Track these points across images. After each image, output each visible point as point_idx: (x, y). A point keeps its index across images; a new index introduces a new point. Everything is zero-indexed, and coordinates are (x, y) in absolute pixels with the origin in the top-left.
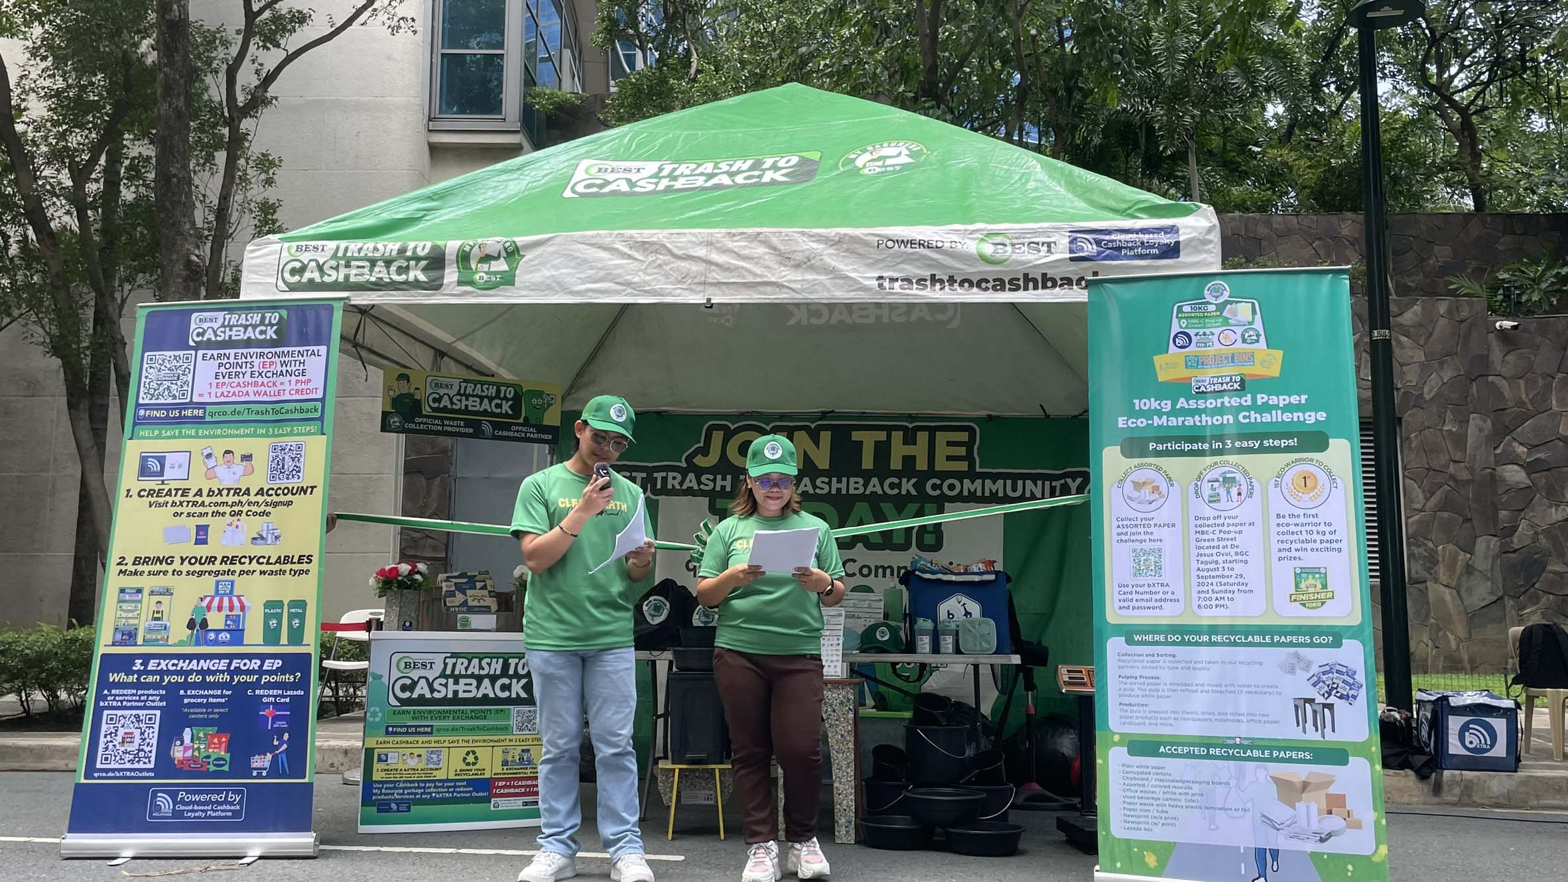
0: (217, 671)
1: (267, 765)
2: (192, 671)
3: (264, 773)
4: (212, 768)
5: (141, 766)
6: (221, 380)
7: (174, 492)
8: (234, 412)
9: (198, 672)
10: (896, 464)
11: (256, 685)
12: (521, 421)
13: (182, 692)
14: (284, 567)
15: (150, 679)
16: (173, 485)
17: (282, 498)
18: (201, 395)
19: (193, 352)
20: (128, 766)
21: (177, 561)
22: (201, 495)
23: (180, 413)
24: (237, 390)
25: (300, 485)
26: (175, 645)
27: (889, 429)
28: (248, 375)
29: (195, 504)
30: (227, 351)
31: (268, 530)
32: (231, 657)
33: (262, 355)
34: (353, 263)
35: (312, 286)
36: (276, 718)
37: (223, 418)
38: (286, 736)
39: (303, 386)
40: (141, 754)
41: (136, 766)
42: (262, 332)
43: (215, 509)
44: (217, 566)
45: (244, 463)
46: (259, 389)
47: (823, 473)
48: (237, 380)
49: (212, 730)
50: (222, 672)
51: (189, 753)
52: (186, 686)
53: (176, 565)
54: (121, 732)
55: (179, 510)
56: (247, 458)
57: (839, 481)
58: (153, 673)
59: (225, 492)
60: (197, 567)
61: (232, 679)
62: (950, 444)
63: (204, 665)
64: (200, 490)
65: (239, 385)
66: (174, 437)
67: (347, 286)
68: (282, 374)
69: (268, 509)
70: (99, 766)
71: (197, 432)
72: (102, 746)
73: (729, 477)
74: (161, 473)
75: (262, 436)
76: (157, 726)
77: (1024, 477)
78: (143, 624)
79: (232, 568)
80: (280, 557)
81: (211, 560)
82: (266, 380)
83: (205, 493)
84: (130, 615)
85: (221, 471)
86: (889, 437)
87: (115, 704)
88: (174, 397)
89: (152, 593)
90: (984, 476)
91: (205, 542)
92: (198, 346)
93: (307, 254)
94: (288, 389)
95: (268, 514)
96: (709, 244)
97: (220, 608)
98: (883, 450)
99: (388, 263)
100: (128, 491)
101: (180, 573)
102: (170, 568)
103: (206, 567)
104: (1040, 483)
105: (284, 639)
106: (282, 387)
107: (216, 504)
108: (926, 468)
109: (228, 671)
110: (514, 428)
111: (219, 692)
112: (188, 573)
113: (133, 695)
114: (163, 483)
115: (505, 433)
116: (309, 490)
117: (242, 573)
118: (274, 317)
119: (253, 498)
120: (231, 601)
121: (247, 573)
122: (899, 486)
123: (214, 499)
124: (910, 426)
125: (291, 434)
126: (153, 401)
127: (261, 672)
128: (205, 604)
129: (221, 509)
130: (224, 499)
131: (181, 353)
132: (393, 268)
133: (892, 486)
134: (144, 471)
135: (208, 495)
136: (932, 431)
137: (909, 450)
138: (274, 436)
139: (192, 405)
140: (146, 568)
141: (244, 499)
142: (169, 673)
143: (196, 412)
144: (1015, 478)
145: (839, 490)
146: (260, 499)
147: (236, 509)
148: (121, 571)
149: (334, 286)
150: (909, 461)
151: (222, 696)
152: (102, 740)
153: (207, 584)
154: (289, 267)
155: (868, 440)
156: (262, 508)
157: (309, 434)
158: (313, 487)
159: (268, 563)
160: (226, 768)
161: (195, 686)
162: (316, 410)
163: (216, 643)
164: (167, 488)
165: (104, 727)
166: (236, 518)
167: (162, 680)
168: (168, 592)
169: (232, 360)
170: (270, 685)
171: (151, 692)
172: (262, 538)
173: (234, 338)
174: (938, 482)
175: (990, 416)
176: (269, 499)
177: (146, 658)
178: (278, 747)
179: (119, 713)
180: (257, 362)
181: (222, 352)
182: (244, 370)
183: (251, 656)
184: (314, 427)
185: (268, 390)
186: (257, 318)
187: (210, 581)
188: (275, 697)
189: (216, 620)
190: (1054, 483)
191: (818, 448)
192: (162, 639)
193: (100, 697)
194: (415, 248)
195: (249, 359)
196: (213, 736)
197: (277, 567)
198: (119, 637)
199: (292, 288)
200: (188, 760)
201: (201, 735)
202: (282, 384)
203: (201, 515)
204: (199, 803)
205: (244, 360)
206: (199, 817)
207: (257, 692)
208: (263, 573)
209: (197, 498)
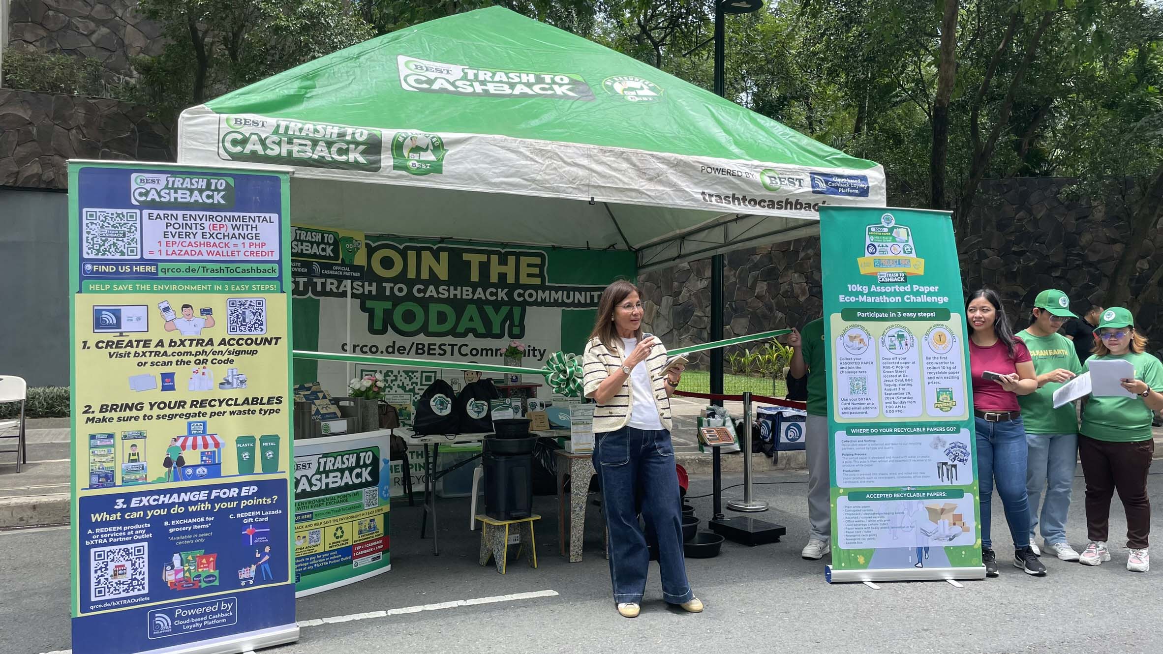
0: (198, 501)
1: (253, 574)
2: (173, 504)
3: (251, 582)
4: (203, 585)
5: (136, 593)
6: (171, 239)
7: (135, 344)
8: (188, 270)
9: (180, 505)
10: (494, 279)
11: (237, 510)
12: (339, 262)
13: (166, 523)
14: (252, 408)
15: (135, 515)
16: (134, 337)
17: (245, 347)
18: (151, 252)
19: (138, 211)
20: (124, 595)
21: (147, 407)
22: (162, 346)
23: (131, 268)
24: (189, 249)
25: (264, 337)
26: (153, 482)
27: (489, 253)
28: (199, 236)
29: (157, 354)
30: (174, 213)
31: (233, 375)
32: (210, 488)
33: (211, 218)
34: (295, 141)
35: (254, 157)
36: (256, 536)
37: (176, 275)
38: (267, 549)
39: (257, 249)
40: (135, 583)
41: (131, 594)
42: (208, 197)
43: (180, 358)
44: (187, 410)
45: (205, 317)
46: (212, 249)
47: (443, 283)
48: (188, 240)
49: (199, 553)
50: (203, 502)
51: (180, 575)
52: (170, 517)
53: (146, 410)
54: (112, 566)
55: (143, 360)
56: (206, 312)
57: (455, 289)
58: (136, 509)
59: (187, 343)
60: (167, 411)
61: (213, 507)
62: (529, 265)
63: (185, 497)
64: (161, 341)
65: (190, 244)
66: (127, 291)
67: (289, 160)
68: (234, 236)
69: (231, 357)
70: (93, 599)
71: (152, 287)
72: (93, 581)
73: (374, 284)
74: (118, 325)
75: (219, 292)
76: (146, 556)
77: (575, 289)
78: (120, 467)
79: (203, 410)
80: (247, 399)
81: (181, 404)
82: (217, 241)
83: (166, 343)
84: (104, 459)
85: (181, 323)
86: (489, 258)
87: (100, 541)
88: (122, 253)
89: (125, 437)
90: (551, 288)
91: (172, 388)
92: (143, 206)
93: (246, 127)
94: (242, 250)
95: (232, 362)
96: (589, 156)
97: (194, 447)
98: (484, 268)
99: (329, 144)
100: (85, 343)
101: (150, 418)
102: (141, 414)
103: (176, 411)
104: (583, 293)
105: (258, 468)
106: (236, 249)
107: (179, 354)
108: (513, 282)
109: (209, 500)
110: (335, 268)
111: (202, 519)
112: (158, 417)
113: (119, 531)
114: (121, 334)
115: (329, 272)
116: (274, 341)
117: (213, 414)
118: (222, 184)
119: (217, 348)
120: (204, 440)
121: (219, 414)
122: (496, 294)
123: (177, 349)
124: (503, 251)
125: (250, 291)
126: (100, 257)
127: (239, 498)
128: (179, 443)
129: (186, 358)
130: (187, 349)
131: (125, 211)
132: (334, 149)
133: (492, 294)
134: (99, 323)
135: (170, 346)
136: (518, 255)
137: (503, 269)
138: (230, 292)
139: (143, 261)
140: (114, 415)
141: (208, 349)
142: (151, 507)
143: (148, 268)
144: (569, 290)
145: (455, 295)
146: (223, 348)
147: (201, 357)
148: (88, 419)
149: (277, 160)
150: (503, 276)
151: (205, 522)
152: (93, 576)
153: (179, 427)
154: (230, 138)
155: (475, 260)
156: (226, 357)
157: (268, 291)
158: (277, 339)
159: (236, 404)
160: (217, 583)
161: (178, 516)
162: (273, 271)
163: (194, 477)
164: (127, 340)
165: (93, 564)
166: (201, 366)
167: (146, 514)
168: (141, 436)
169: (180, 221)
170: (248, 509)
171: (137, 526)
172: (228, 383)
173: (180, 200)
174: (522, 291)
175: (553, 246)
176: (231, 348)
177: (127, 497)
178: (260, 559)
179: (107, 549)
180: (207, 224)
181: (169, 212)
182: (194, 231)
183: (229, 486)
184: (273, 286)
185: (220, 250)
186: (203, 184)
187: (184, 422)
188: (253, 517)
189: (192, 457)
190: (592, 293)
191: (439, 263)
192: (141, 478)
193: (84, 537)
194: (354, 134)
195: (198, 221)
196: (201, 558)
197: (246, 407)
198: (95, 480)
199: (235, 157)
200: (180, 581)
201: (190, 558)
202: (235, 245)
203: (164, 364)
204: (195, 616)
205: (193, 221)
206: (197, 628)
207: (238, 516)
208: (232, 413)
209: (159, 349)
